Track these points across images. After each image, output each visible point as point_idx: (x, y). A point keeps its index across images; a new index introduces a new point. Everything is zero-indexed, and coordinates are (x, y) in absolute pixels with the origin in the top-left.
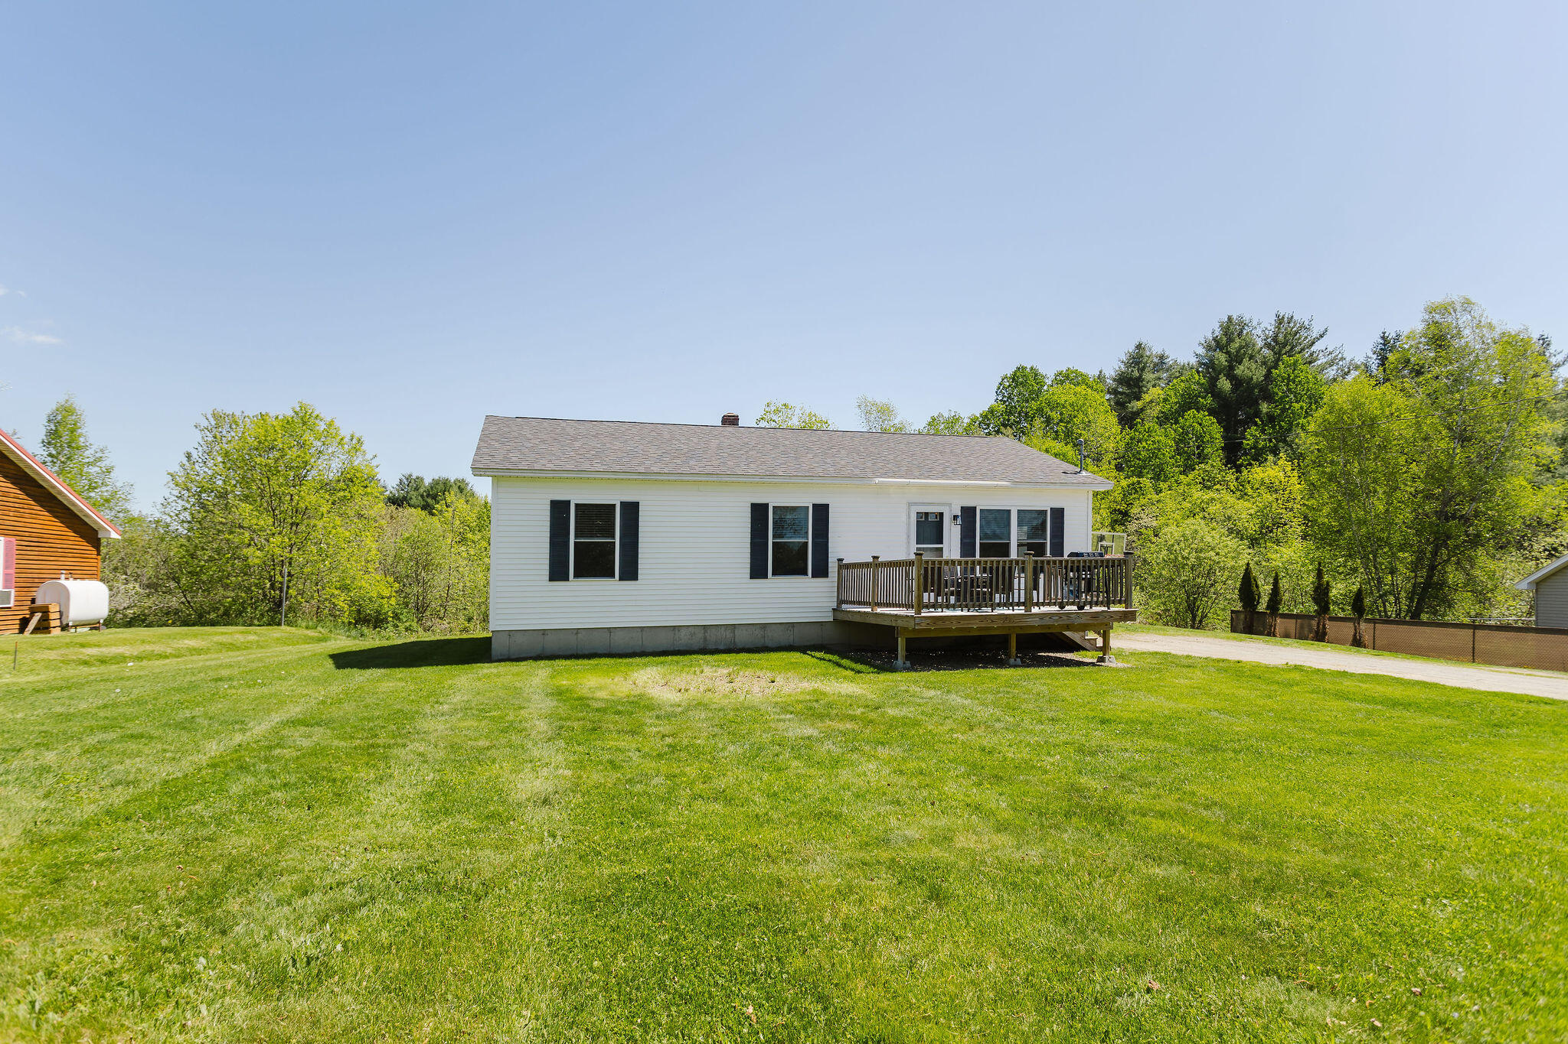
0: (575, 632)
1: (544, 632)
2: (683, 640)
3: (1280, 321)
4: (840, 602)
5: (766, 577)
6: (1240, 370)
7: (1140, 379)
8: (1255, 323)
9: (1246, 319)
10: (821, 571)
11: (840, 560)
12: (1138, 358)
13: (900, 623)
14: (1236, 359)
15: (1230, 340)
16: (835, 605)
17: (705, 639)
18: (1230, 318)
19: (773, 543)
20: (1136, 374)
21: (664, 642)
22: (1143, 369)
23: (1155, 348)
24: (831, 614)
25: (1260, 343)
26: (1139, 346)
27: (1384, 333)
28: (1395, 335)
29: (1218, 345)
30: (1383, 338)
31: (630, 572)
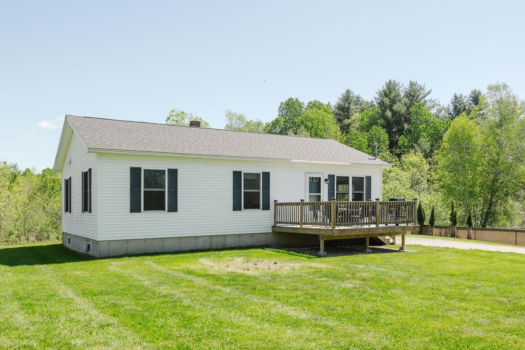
0: (145, 240)
1: (128, 241)
2: (201, 244)
3: (412, 84)
4: (276, 222)
5: (240, 210)
6: (395, 107)
7: (348, 108)
8: (401, 84)
9: (397, 81)
10: (266, 207)
11: (275, 201)
12: (347, 97)
13: (322, 233)
14: (393, 102)
15: (390, 92)
16: (273, 224)
17: (211, 243)
18: (390, 81)
19: (244, 192)
20: (347, 105)
21: (190, 245)
22: (350, 103)
23: (355, 92)
24: (271, 229)
25: (402, 94)
26: (348, 92)
27: (455, 94)
28: (460, 96)
29: (386, 94)
30: (455, 96)
31: (173, 208)
